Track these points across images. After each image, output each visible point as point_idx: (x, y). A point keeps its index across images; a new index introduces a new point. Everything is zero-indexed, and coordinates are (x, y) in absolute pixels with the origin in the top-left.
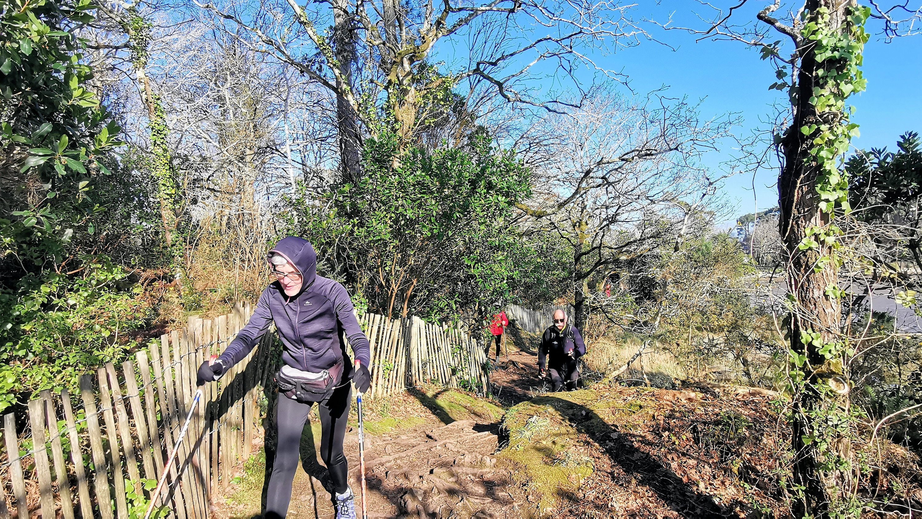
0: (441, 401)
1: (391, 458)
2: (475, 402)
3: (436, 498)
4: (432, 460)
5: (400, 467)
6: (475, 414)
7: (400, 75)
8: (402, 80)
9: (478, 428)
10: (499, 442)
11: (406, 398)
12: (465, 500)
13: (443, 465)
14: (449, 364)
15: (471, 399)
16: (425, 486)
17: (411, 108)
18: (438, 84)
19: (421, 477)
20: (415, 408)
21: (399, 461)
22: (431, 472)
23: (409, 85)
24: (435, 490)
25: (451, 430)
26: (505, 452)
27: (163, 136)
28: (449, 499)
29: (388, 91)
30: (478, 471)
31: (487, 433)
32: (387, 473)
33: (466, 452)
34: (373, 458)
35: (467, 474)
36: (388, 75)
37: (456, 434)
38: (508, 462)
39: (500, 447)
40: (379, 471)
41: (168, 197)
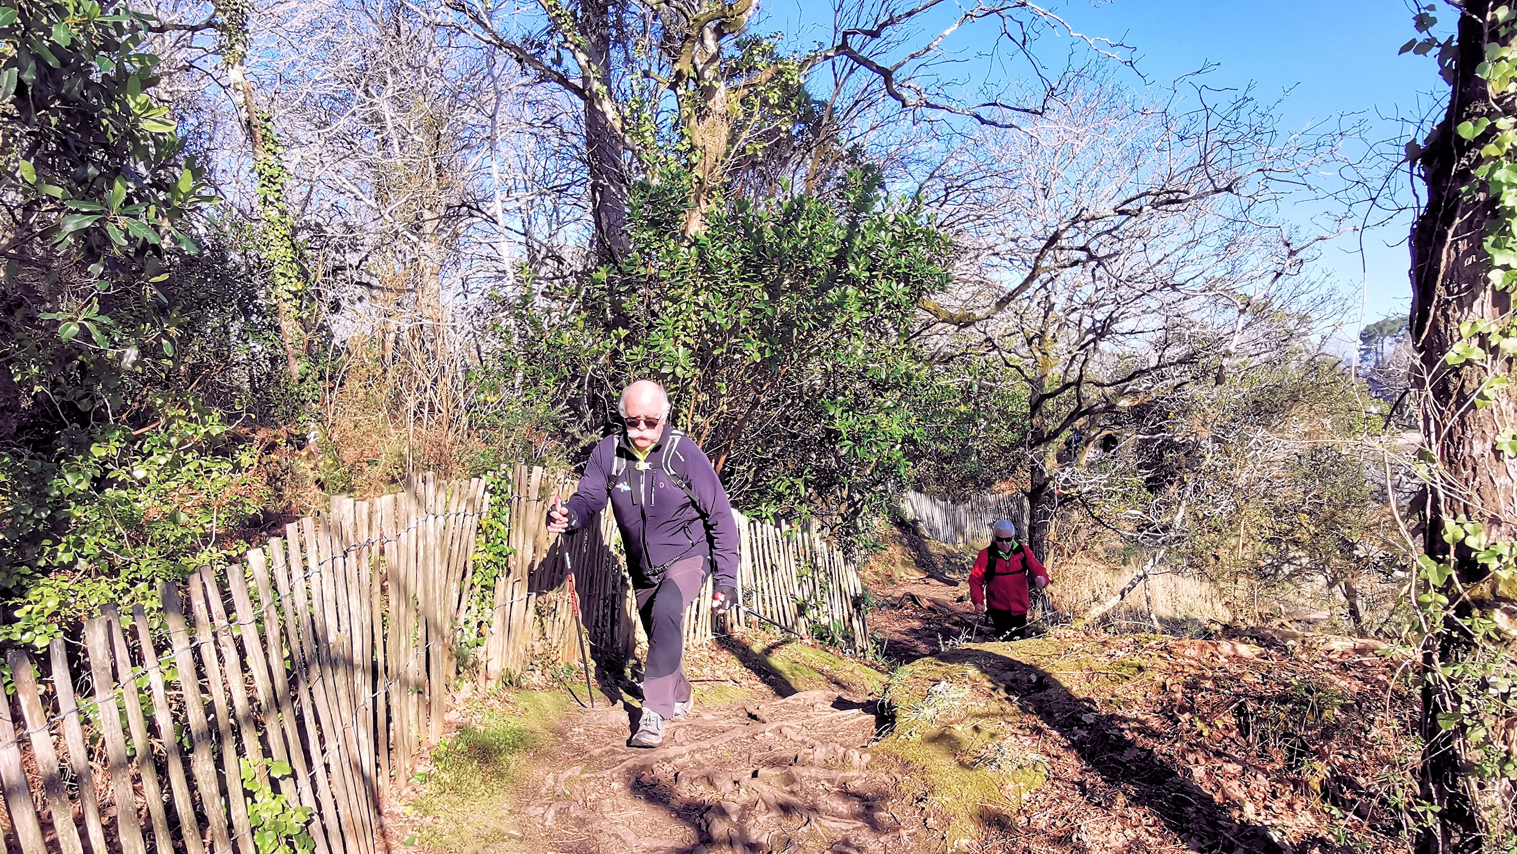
0: (777, 661)
1: (684, 750)
2: (840, 664)
3: (762, 818)
4: (756, 755)
5: (699, 765)
6: (837, 683)
7: (697, 60)
8: (703, 70)
9: (840, 704)
10: (877, 727)
11: (713, 654)
12: (813, 823)
13: (774, 763)
14: (793, 596)
15: (832, 658)
16: (743, 797)
17: (719, 122)
18: (769, 76)
19: (735, 782)
20: (731, 671)
21: (697, 757)
22: (755, 775)
23: (715, 79)
24: (761, 806)
25: (793, 707)
26: (887, 743)
27: (279, 187)
28: (784, 822)
29: (676, 92)
30: (838, 776)
31: (853, 712)
32: (676, 776)
33: (818, 743)
35: (818, 780)
36: (675, 62)
37: (800, 713)
38: (891, 761)
39: (878, 736)
40: (663, 772)
41: (291, 296)
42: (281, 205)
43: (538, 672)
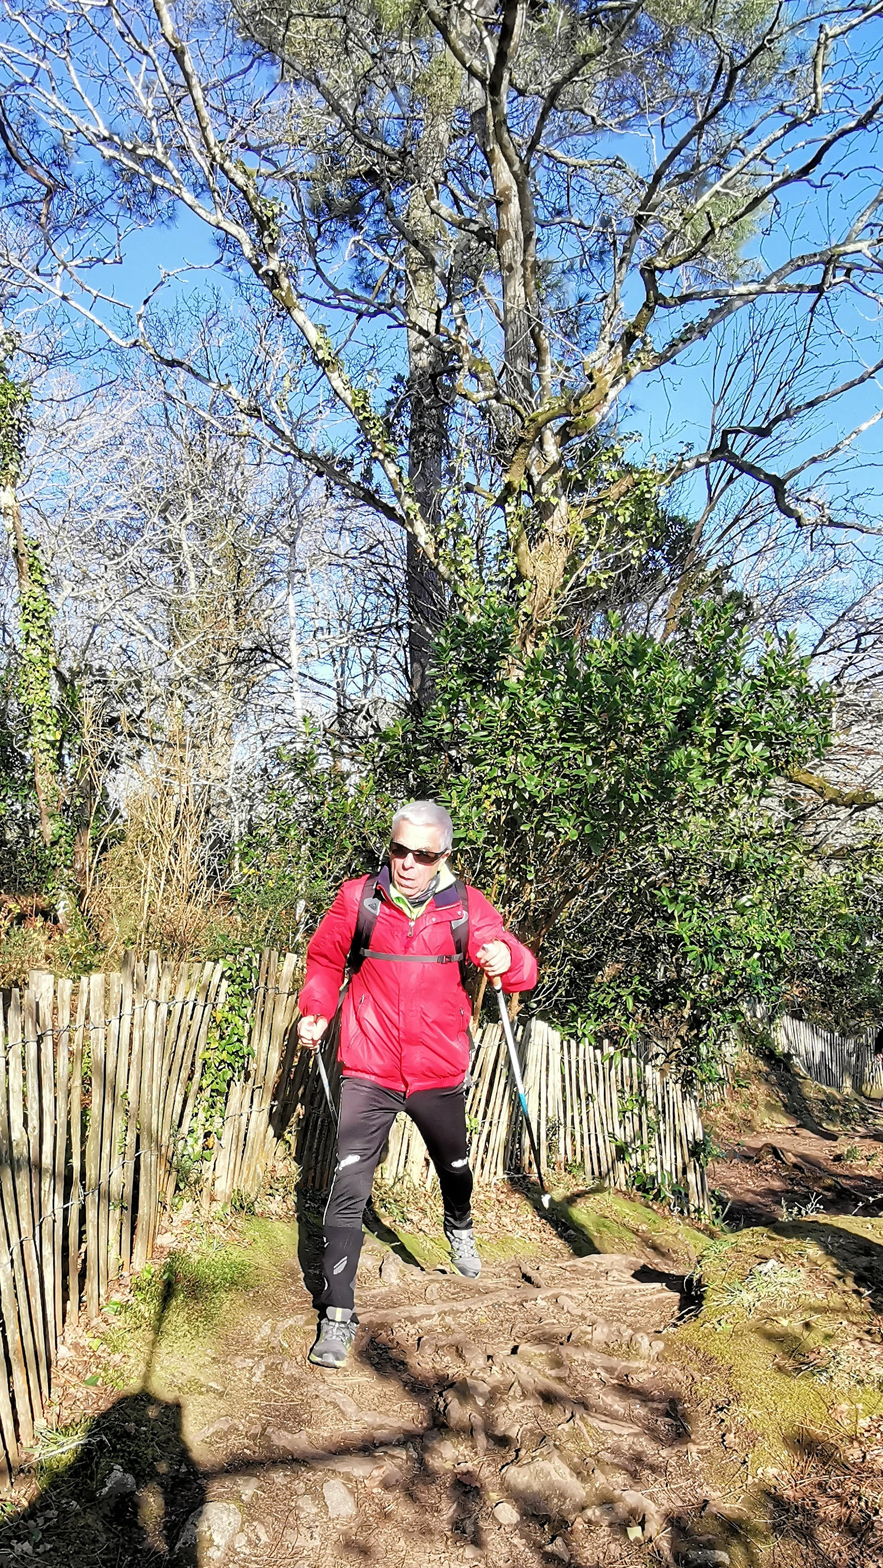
0: (581, 1213)
1: (433, 1310)
3: (515, 1406)
4: (521, 1327)
5: (448, 1330)
6: (655, 1248)
7: (534, 471)
8: (540, 482)
9: (644, 1274)
10: (680, 1309)
11: (502, 1197)
12: (577, 1420)
13: (545, 1339)
14: (612, 1135)
15: (652, 1216)
16: (496, 1376)
17: (556, 546)
18: (623, 488)
19: (489, 1357)
20: (521, 1219)
21: (449, 1319)
22: (514, 1350)
23: (555, 494)
24: (517, 1389)
25: (582, 1272)
26: (688, 1330)
27: (42, 622)
28: (543, 1414)
29: (504, 509)
30: (620, 1364)
31: (658, 1285)
32: (419, 1339)
33: (601, 1320)
34: (394, 1305)
35: (593, 1367)
36: (506, 472)
37: (588, 1280)
38: (691, 1353)
39: (680, 1319)
40: (404, 1334)
41: (48, 746)
42: (44, 643)
43: (278, 1198)
